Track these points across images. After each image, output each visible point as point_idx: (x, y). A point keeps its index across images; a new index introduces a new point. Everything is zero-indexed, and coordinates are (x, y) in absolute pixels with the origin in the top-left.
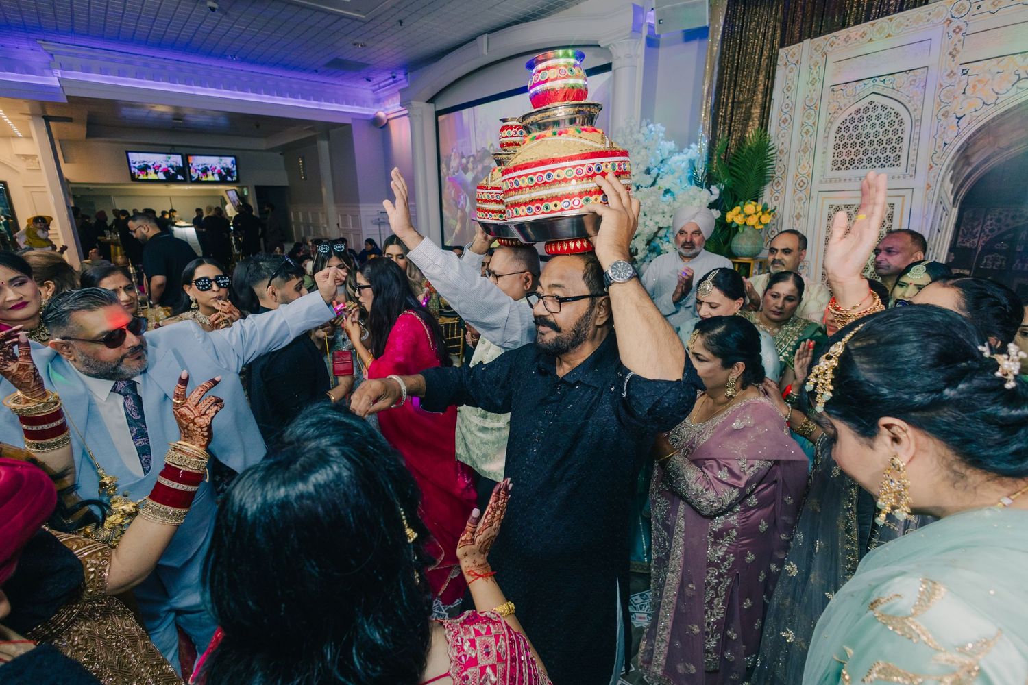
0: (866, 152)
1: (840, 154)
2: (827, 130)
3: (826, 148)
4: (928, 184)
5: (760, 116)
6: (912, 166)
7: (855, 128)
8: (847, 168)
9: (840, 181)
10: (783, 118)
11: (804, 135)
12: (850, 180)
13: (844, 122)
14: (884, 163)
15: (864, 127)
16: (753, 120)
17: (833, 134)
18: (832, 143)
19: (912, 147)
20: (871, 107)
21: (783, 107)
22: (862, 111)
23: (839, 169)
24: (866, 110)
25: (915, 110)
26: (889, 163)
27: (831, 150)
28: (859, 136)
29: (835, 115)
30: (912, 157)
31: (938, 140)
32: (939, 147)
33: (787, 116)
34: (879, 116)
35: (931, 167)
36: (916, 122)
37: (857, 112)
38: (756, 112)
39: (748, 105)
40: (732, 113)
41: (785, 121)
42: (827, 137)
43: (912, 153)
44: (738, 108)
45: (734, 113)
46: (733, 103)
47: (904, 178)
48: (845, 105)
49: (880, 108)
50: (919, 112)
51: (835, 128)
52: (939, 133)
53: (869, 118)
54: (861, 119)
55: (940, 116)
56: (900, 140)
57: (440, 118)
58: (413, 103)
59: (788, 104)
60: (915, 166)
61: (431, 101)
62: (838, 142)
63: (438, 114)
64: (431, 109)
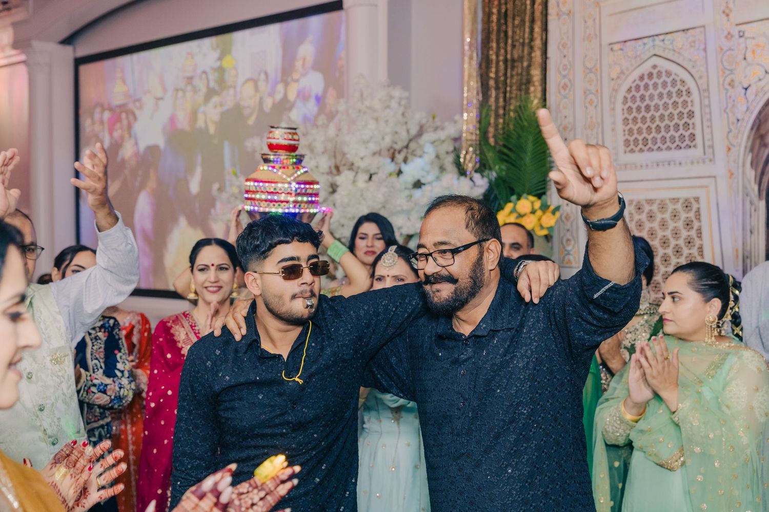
0: (658, 129)
1: (631, 132)
2: (613, 100)
3: (614, 123)
4: (730, 171)
5: (542, 80)
6: (709, 147)
7: (642, 98)
8: (641, 150)
9: (636, 167)
10: (562, 84)
11: (588, 105)
12: (647, 166)
13: (629, 90)
14: (680, 144)
15: (651, 97)
16: (534, 86)
17: (619, 106)
18: (620, 117)
19: (706, 124)
20: (655, 72)
21: (561, 69)
22: (646, 77)
23: (632, 151)
24: (650, 75)
25: (701, 77)
26: (685, 144)
27: (620, 127)
28: (648, 108)
29: (619, 81)
30: (707, 137)
31: (730, 115)
32: (733, 123)
33: (566, 81)
34: (665, 84)
35: (729, 149)
36: (705, 92)
37: (642, 78)
38: (536, 73)
39: (525, 64)
40: (505, 74)
41: (565, 87)
42: (613, 109)
43: (707, 131)
44: (513, 68)
45: (509, 75)
46: (506, 61)
47: (704, 162)
48: (627, 69)
49: (664, 74)
50: (705, 79)
51: (620, 99)
52: (730, 106)
53: (655, 86)
54: (646, 87)
55: (727, 86)
56: (691, 114)
57: (83, 69)
58: (36, 44)
59: (565, 65)
60: (712, 147)
61: (68, 41)
62: (626, 115)
63: (79, 62)
64: (68, 54)
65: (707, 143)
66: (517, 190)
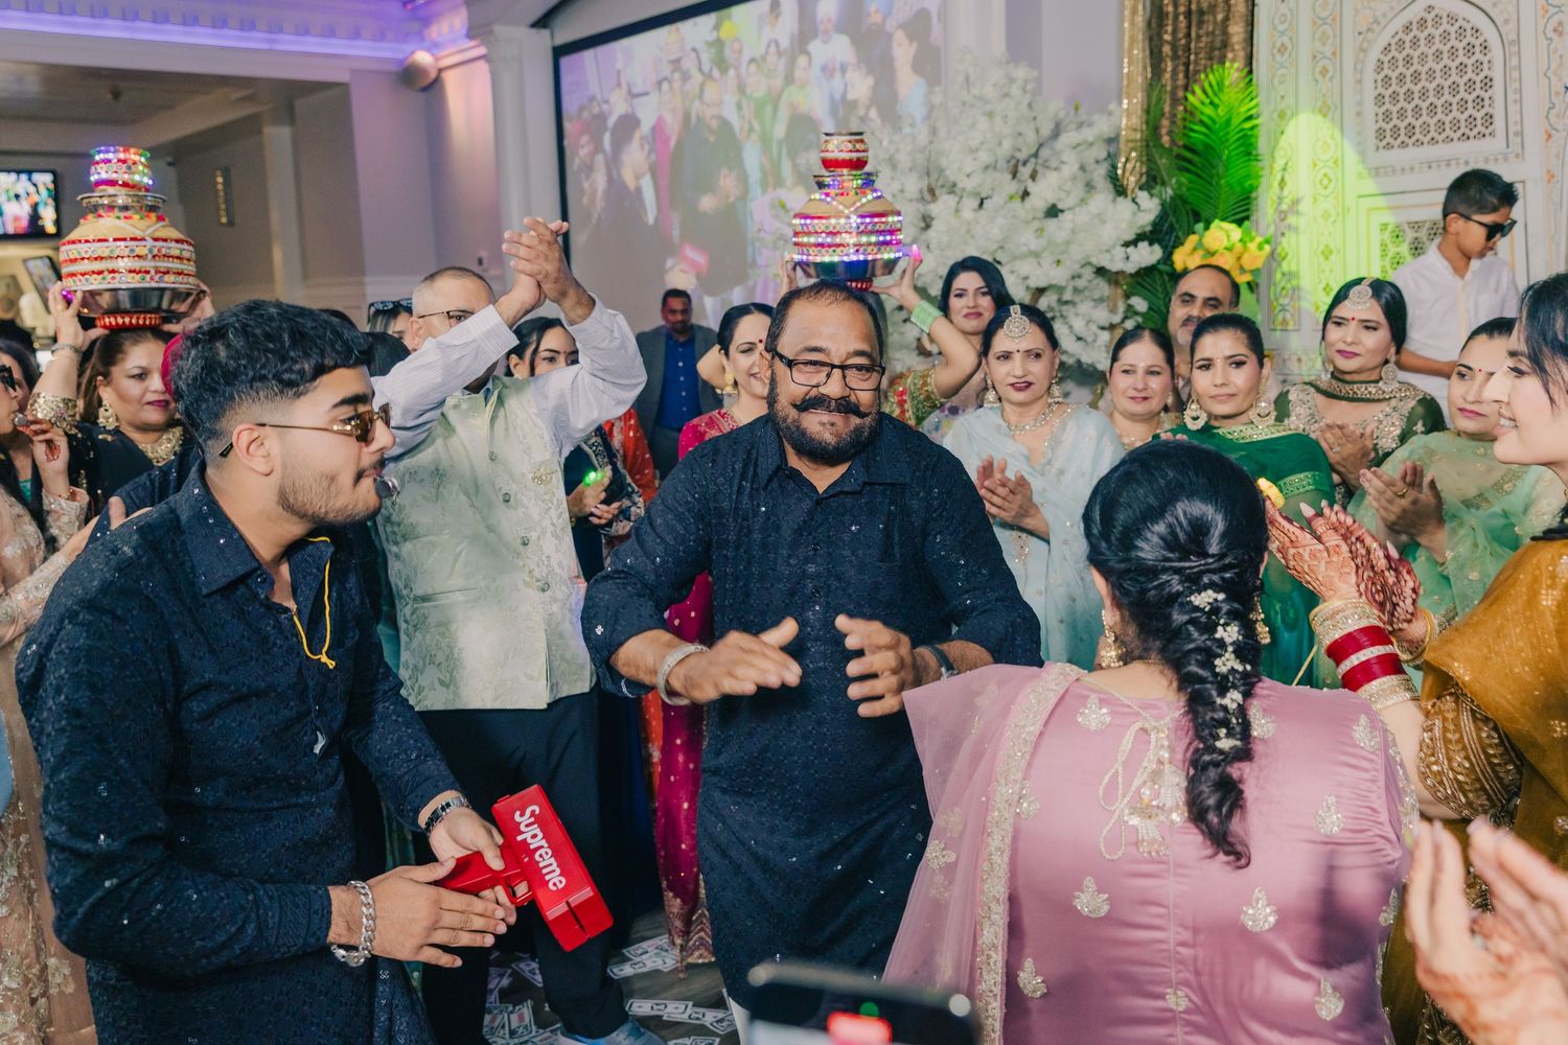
0: (1432, 109)
1: (1387, 116)
2: (1359, 66)
3: (1360, 104)
4: (1548, 172)
5: (1245, 40)
6: (1516, 134)
7: (1408, 61)
8: (1403, 145)
9: (1394, 171)
10: (1278, 44)
11: (1319, 77)
12: (1412, 169)
13: (1387, 49)
14: (1467, 131)
15: (1423, 58)
16: (1233, 50)
17: (1370, 75)
18: (1370, 94)
19: (1511, 97)
20: (1429, 17)
21: (1276, 21)
22: (1415, 26)
23: (1389, 146)
24: (1422, 23)
25: (1507, 22)
26: (1475, 131)
27: (1370, 108)
28: (1416, 76)
29: (1370, 35)
30: (1514, 117)
31: (1554, 80)
32: (1557, 94)
33: (1286, 40)
34: (1445, 36)
35: (1550, 136)
36: (1511, 45)
37: (1407, 28)
38: (1237, 30)
39: (1220, 17)
40: (1188, 35)
41: (1282, 49)
42: (1360, 82)
43: (1513, 108)
44: (1201, 23)
45: (1193, 34)
46: (1189, 14)
47: (1506, 159)
48: (1384, 15)
49: (1445, 20)
50: (1512, 25)
51: (1371, 63)
52: (1553, 66)
53: (1430, 39)
54: (1415, 43)
55: (1550, 34)
56: (1488, 83)
57: (565, 61)
58: (498, 29)
59: (1284, 15)
60: (1520, 134)
61: (543, 22)
62: (1381, 90)
63: (560, 52)
64: (544, 41)
65: (1512, 129)
66: (1204, 215)
